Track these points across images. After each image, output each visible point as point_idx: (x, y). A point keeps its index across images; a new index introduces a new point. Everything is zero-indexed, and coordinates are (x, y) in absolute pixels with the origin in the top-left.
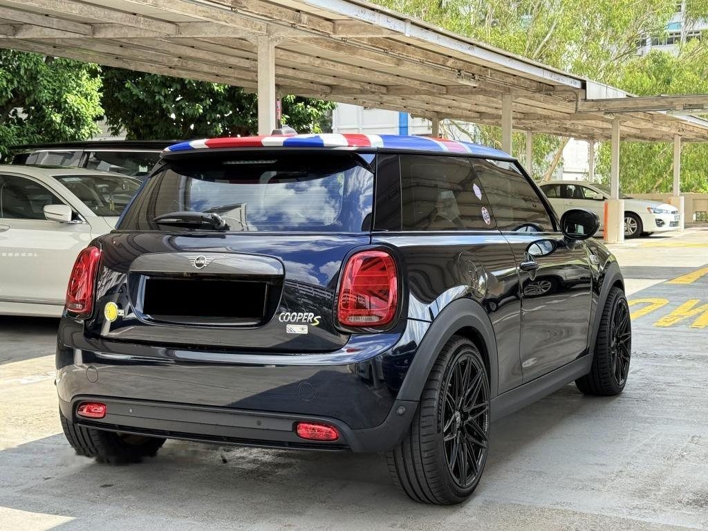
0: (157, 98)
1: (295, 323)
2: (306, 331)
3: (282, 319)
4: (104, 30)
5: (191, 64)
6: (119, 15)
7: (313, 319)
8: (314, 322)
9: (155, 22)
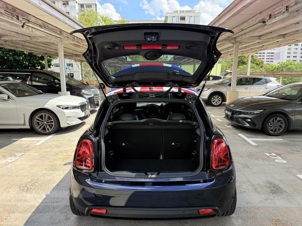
0: (7, 55)
4: (4, 37)
5: (25, 47)
6: (14, 33)
9: (24, 36)
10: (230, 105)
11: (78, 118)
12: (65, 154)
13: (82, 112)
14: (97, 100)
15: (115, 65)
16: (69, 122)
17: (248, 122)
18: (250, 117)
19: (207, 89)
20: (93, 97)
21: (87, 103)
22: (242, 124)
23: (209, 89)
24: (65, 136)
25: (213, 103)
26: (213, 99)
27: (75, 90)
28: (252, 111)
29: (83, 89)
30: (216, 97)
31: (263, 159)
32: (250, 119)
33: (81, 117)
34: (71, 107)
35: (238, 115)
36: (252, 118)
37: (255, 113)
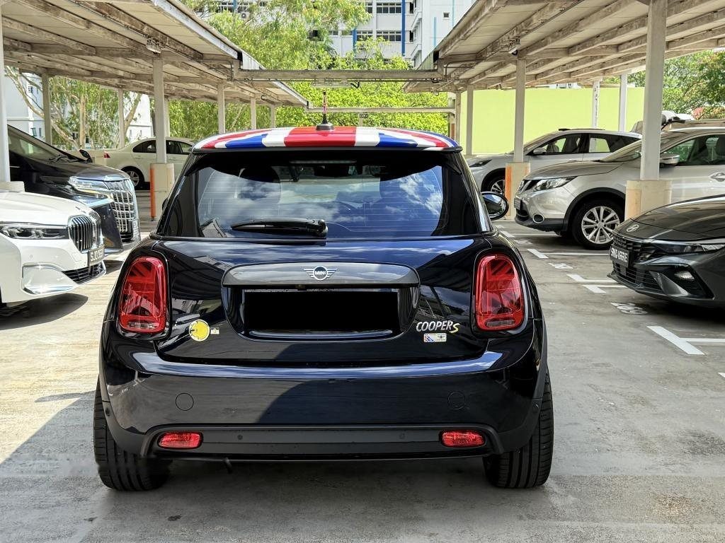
1: (434, 332)
2: (444, 339)
3: (420, 328)
7: (452, 327)
8: (453, 329)
10: (628, 227)
11: (63, 272)
12: (34, 378)
13: (76, 250)
14: (126, 219)
15: (189, 90)
16: (32, 284)
17: (684, 283)
18: (691, 263)
19: (563, 181)
20: (112, 206)
21: (94, 220)
22: (663, 293)
23: (570, 179)
24: (21, 334)
25: (589, 237)
26: (586, 218)
27: (43, 178)
28: (698, 243)
29: (73, 174)
30: (598, 212)
31: (705, 386)
32: (689, 269)
33: (75, 269)
34: (41, 232)
35: (649, 259)
36: (697, 266)
37: (709, 247)
